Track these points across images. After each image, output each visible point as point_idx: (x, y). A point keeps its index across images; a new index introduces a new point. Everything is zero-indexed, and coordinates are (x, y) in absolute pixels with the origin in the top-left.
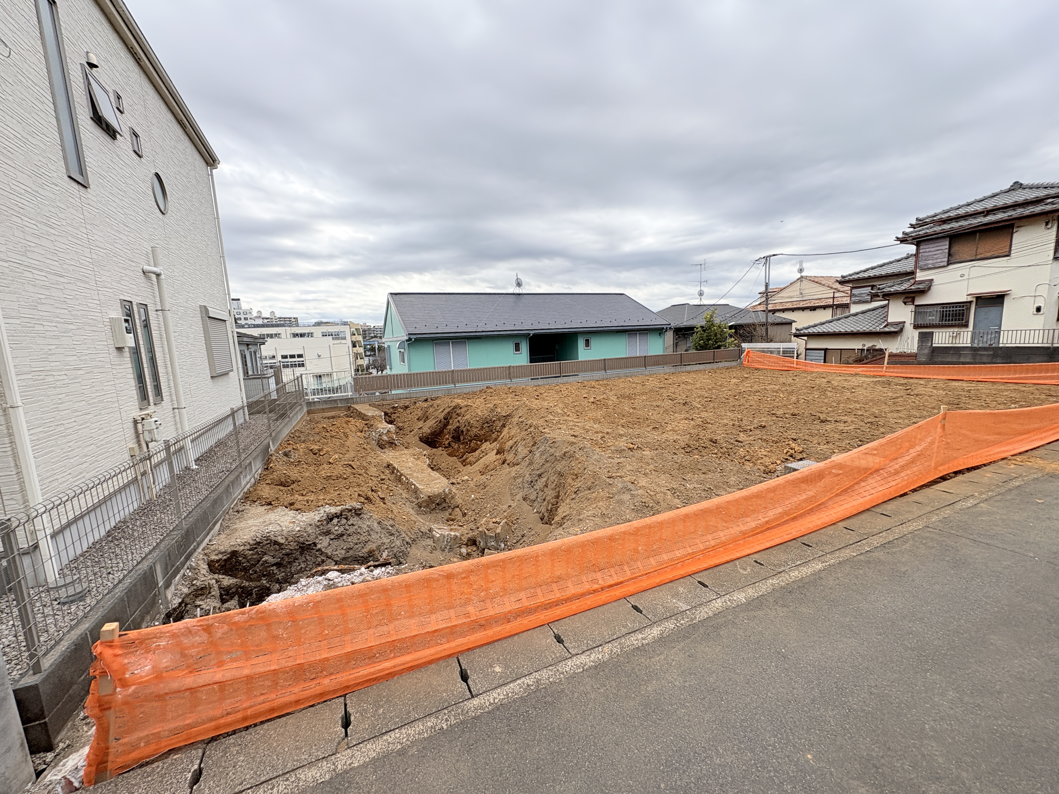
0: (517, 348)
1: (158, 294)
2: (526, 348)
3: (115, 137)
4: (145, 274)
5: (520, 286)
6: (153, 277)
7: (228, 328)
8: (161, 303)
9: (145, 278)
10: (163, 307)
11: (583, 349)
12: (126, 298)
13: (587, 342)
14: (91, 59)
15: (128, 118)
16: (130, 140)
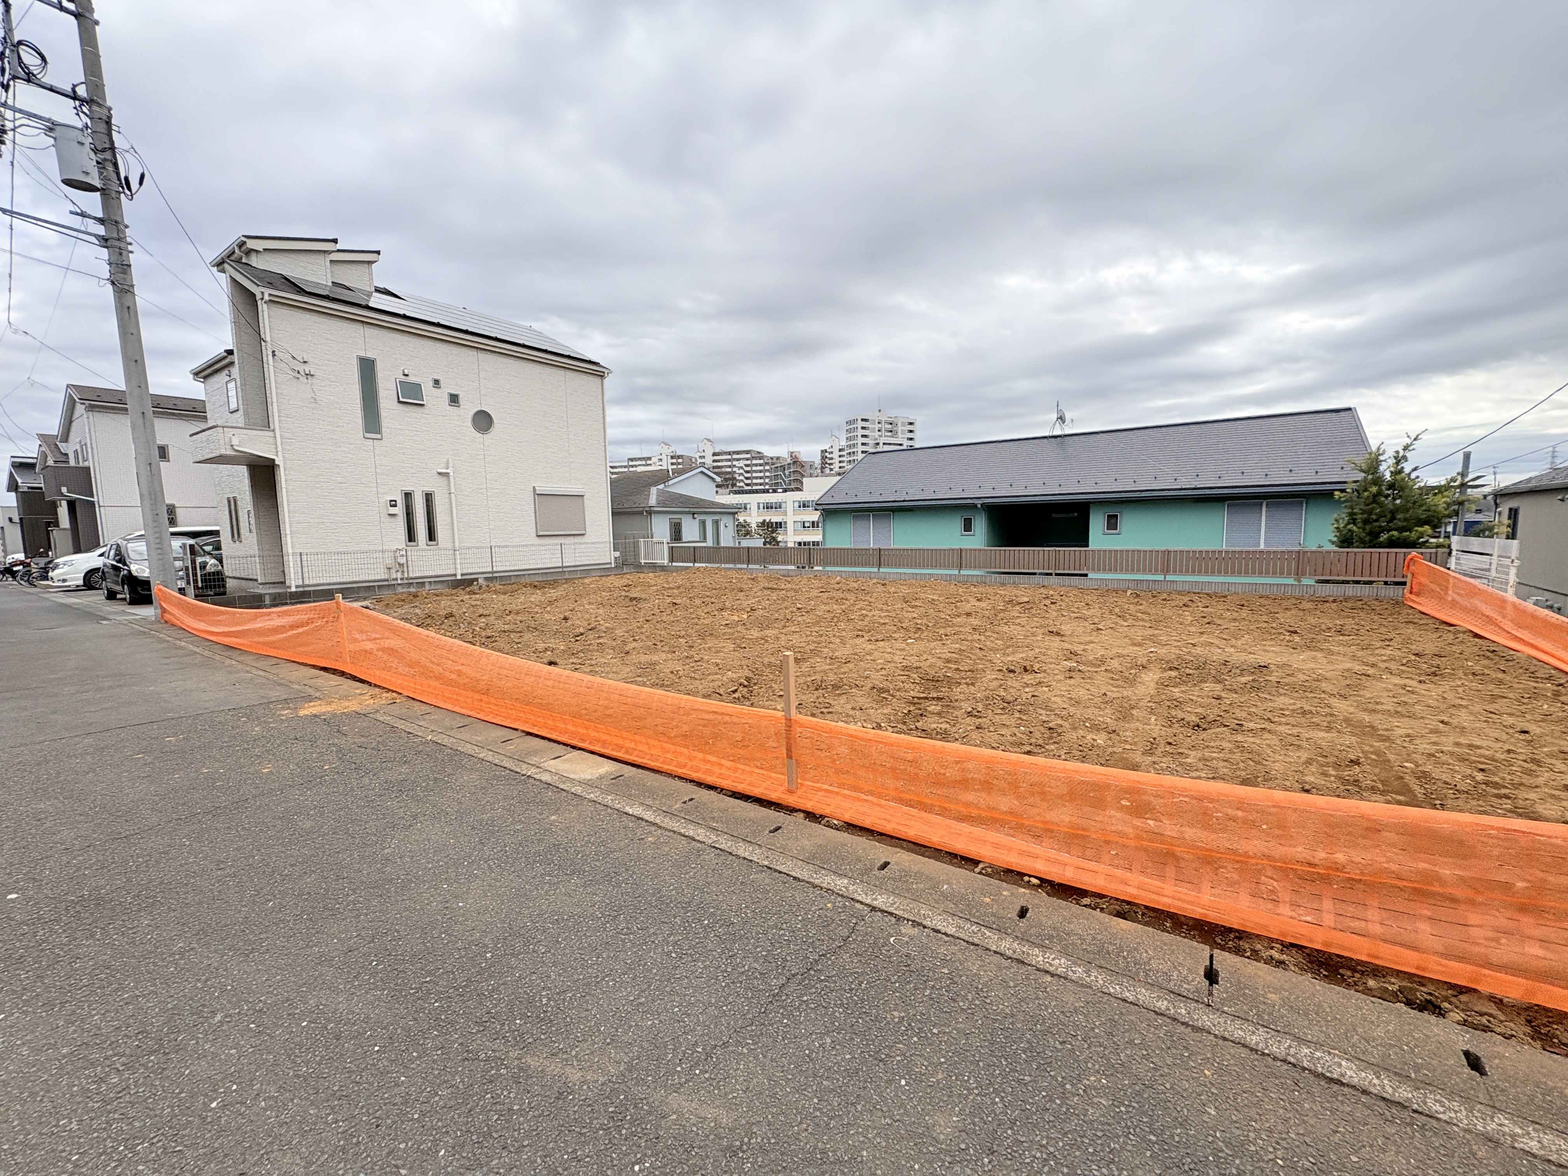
0: (968, 526)
1: (449, 485)
2: (980, 526)
3: (422, 405)
4: (440, 474)
5: (1064, 422)
6: (446, 475)
7: (586, 502)
8: (450, 489)
9: (437, 476)
10: (453, 491)
11: (1101, 532)
12: (408, 489)
13: (1113, 521)
14: (406, 372)
15: (448, 388)
16: (446, 399)
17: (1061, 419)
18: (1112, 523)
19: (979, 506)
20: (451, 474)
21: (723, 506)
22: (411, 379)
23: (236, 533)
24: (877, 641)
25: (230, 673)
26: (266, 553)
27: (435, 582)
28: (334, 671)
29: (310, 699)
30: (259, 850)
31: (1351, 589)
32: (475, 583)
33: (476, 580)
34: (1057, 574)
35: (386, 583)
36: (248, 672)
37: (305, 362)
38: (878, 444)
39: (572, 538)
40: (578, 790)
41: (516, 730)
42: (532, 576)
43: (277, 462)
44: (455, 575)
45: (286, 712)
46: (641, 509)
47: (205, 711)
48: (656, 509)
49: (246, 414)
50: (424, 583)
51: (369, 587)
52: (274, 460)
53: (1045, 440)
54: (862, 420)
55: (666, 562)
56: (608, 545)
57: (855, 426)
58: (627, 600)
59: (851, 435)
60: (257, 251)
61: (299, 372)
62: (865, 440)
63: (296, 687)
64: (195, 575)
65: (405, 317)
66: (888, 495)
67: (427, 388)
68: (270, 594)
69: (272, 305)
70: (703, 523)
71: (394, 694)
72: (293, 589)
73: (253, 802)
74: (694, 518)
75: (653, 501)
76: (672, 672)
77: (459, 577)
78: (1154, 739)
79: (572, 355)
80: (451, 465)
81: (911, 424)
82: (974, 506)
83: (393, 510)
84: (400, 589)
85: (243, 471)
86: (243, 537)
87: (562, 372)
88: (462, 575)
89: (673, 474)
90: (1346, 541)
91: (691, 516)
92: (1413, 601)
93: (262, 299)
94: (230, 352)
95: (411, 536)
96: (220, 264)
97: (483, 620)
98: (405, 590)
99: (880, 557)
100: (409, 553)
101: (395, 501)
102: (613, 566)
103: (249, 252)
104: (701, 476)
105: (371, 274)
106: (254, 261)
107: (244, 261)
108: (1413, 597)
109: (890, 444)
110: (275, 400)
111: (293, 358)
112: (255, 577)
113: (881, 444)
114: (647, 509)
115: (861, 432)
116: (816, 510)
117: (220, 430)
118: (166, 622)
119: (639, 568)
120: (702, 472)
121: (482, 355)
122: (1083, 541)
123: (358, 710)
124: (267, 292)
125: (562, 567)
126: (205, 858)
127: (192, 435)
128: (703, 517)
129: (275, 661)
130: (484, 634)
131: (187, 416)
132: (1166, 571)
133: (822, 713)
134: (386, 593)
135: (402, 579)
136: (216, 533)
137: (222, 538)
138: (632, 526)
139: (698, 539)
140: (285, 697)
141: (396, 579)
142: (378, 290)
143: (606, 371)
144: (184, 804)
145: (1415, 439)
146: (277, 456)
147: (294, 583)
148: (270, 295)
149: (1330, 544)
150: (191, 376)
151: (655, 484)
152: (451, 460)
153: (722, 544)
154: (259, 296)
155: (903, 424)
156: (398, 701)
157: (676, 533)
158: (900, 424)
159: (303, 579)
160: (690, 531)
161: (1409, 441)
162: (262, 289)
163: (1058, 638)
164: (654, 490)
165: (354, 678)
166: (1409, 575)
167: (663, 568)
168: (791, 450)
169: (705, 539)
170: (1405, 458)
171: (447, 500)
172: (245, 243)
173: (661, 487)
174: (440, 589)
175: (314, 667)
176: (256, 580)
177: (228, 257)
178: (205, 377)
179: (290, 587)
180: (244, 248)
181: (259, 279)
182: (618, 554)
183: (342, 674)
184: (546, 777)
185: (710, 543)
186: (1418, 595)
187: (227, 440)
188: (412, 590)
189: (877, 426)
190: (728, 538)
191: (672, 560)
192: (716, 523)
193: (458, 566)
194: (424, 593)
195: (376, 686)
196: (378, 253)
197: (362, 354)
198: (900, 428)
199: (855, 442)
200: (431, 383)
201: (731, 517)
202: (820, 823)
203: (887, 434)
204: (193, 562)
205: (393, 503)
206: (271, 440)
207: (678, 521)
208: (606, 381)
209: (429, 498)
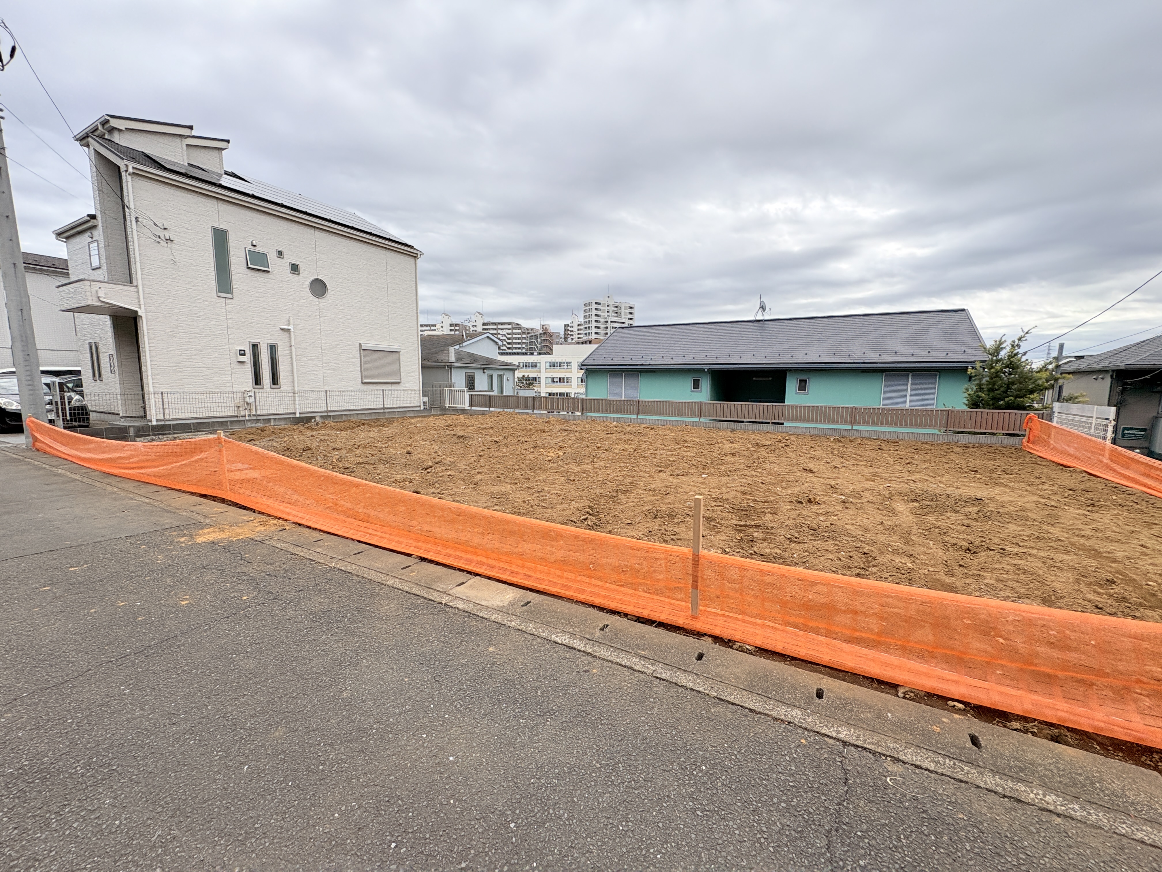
0: (696, 385)
1: (290, 338)
2: (706, 385)
3: (268, 272)
4: (282, 329)
5: (764, 310)
6: (288, 331)
7: (401, 356)
8: (290, 342)
9: (281, 331)
10: (293, 344)
11: (794, 392)
12: (255, 341)
13: (803, 384)
14: (254, 243)
15: (290, 258)
16: (288, 268)
17: (763, 308)
18: (803, 386)
19: (706, 370)
20: (292, 330)
21: (506, 364)
22: (258, 249)
23: (97, 373)
24: (678, 475)
25: (115, 499)
26: (127, 391)
27: (279, 419)
28: (214, 498)
29: (201, 526)
30: (209, 698)
31: (984, 438)
32: (313, 420)
33: (314, 417)
34: (773, 423)
35: (236, 419)
36: (132, 499)
37: (165, 229)
38: (607, 322)
39: (390, 385)
40: (496, 617)
41: (410, 555)
42: (359, 416)
43: (139, 314)
44: (295, 414)
45: (183, 539)
46: (443, 364)
47: (102, 539)
48: (456, 364)
49: (109, 272)
50: (269, 420)
51: (222, 422)
52: (136, 312)
53: (751, 323)
54: (596, 303)
55: (467, 406)
56: (418, 392)
57: (590, 307)
58: (455, 437)
59: (587, 314)
60: (120, 130)
61: (159, 237)
62: (597, 318)
63: (184, 513)
64: (64, 409)
65: (253, 196)
66: (637, 360)
67: (272, 257)
68: (134, 427)
69: (135, 177)
70: (491, 377)
71: (280, 521)
72: (154, 423)
73: (183, 640)
74: (484, 373)
75: (452, 358)
76: (524, 502)
77: (298, 415)
78: (946, 561)
79: (392, 238)
80: (292, 322)
81: (631, 308)
82: (702, 370)
83: (242, 358)
84: (249, 425)
85: (106, 321)
86: (104, 377)
87: (384, 252)
88: (300, 413)
89: (467, 338)
90: (974, 404)
91: (482, 371)
92: (1032, 449)
93: (126, 171)
94: (93, 217)
95: (257, 380)
96: (83, 139)
97: (337, 453)
98: (253, 425)
99: (638, 407)
100: (257, 394)
101: (244, 351)
102: (422, 409)
103: (112, 130)
104: (488, 340)
105: (221, 159)
106: (116, 138)
107: (106, 137)
108: (1031, 446)
109: (616, 322)
110: (138, 260)
111: (155, 224)
112: (117, 412)
113: (609, 322)
114: (448, 364)
115: (595, 312)
116: (581, 369)
117: (86, 282)
118: (38, 450)
119: (444, 411)
120: (488, 337)
121: (319, 234)
122: (781, 399)
123: (252, 537)
124: (131, 165)
125: (384, 408)
126: (153, 710)
127: (58, 287)
128: (490, 372)
129: (155, 488)
130: (341, 465)
131: (47, 271)
132: (852, 423)
133: (672, 539)
134: (236, 428)
135: (249, 416)
136: (78, 373)
137: (83, 377)
138: (438, 377)
139: (486, 389)
140: (176, 523)
141: (245, 416)
142: (226, 173)
143: (419, 253)
144: (110, 643)
145: (1027, 333)
146: (140, 308)
147: (154, 417)
148: (133, 168)
149: (964, 406)
150: (54, 236)
151: (453, 344)
152: (291, 319)
153: (505, 394)
154: (123, 168)
155: (625, 308)
156: (287, 528)
157: (471, 384)
158: (623, 308)
159: (164, 414)
160: (481, 383)
161: (1022, 334)
162: (127, 163)
163: (811, 475)
164: (452, 350)
165: (235, 505)
166: (1028, 430)
167: (463, 411)
168: (543, 324)
169: (492, 389)
170: (1019, 346)
171: (288, 352)
172: (108, 121)
173: (457, 347)
174: (283, 424)
175: (192, 494)
176: (118, 414)
177: (92, 132)
178: (67, 238)
179: (151, 421)
180: (106, 126)
181: (122, 153)
182: (426, 399)
183: (223, 501)
184: (461, 605)
185: (495, 393)
186: (1033, 443)
187: (94, 292)
188: (259, 425)
189: (607, 308)
190: (508, 390)
191: (471, 405)
192: (501, 377)
193: (297, 406)
194: (270, 428)
195: (259, 512)
196: (228, 141)
197: (217, 225)
198: (623, 311)
199: (590, 319)
200: (275, 254)
201: (511, 373)
202: (731, 647)
203: (613, 314)
204: (62, 398)
205: (242, 353)
206: (136, 295)
207: (472, 374)
208: (418, 261)
209: (273, 348)
